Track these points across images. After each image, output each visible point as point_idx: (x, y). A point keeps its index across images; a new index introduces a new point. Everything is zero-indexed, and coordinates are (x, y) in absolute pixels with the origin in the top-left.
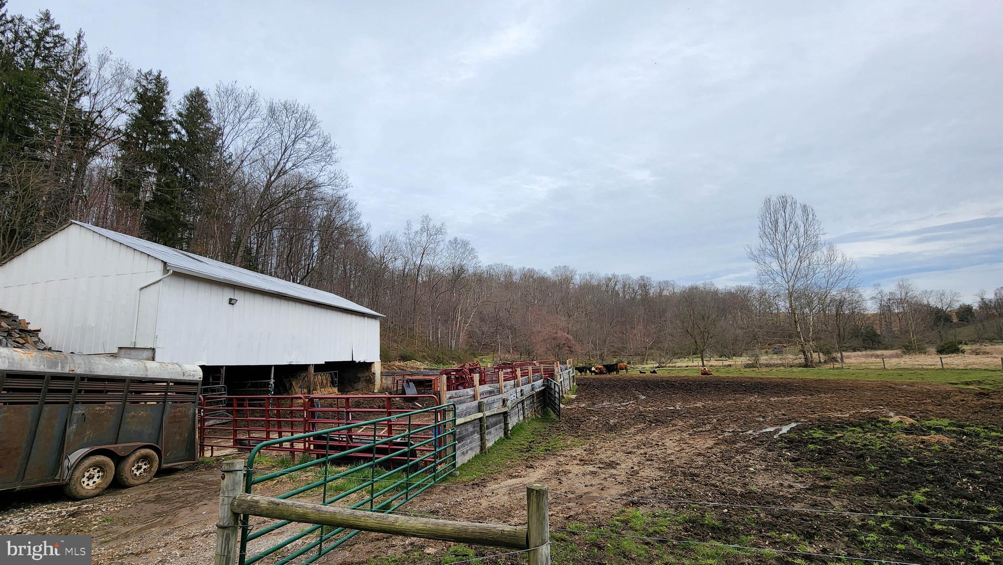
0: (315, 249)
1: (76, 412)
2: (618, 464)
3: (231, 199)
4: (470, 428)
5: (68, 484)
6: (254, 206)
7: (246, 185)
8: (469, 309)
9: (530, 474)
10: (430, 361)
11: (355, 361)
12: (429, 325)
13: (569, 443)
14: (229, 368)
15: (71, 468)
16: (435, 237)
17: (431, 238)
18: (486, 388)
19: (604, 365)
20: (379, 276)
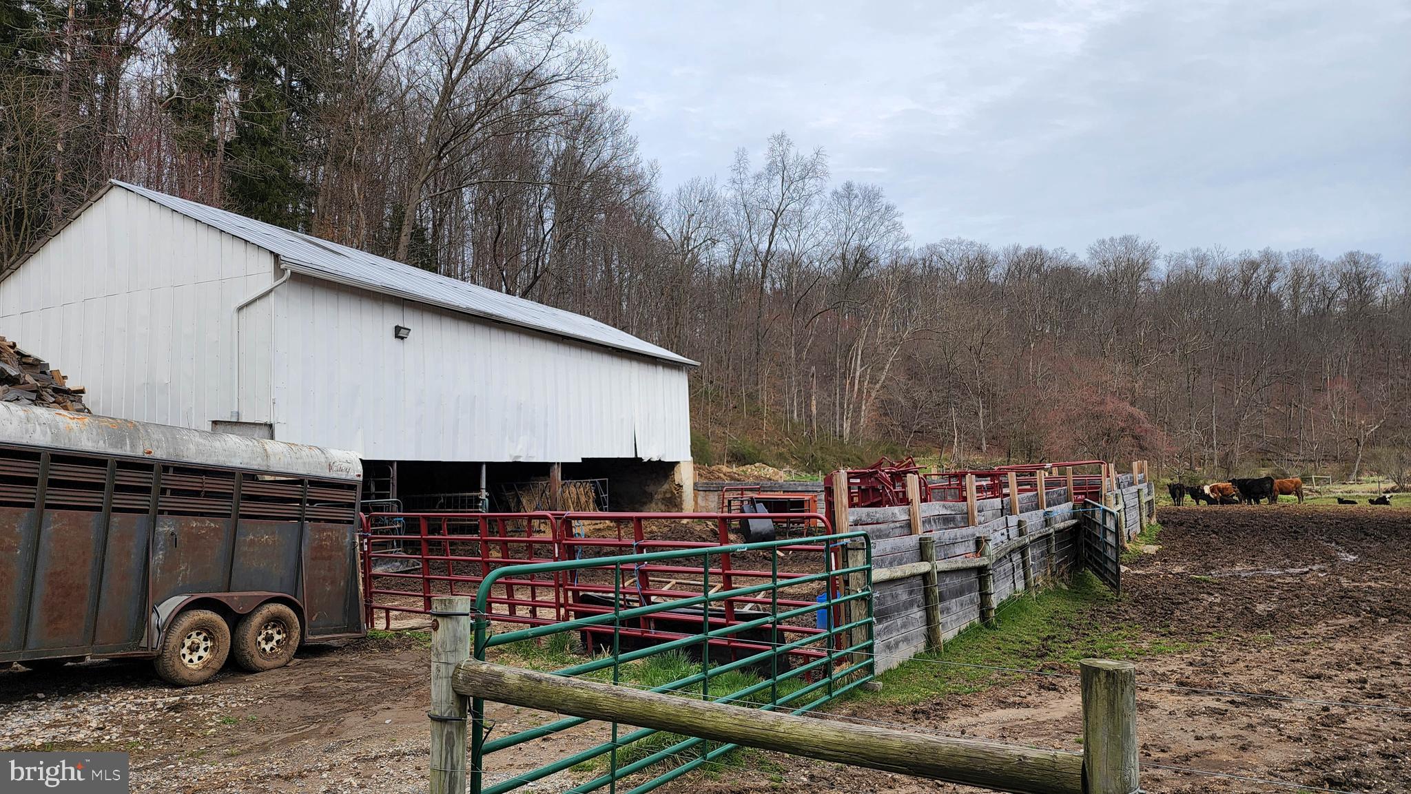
0: (548, 226)
1: (161, 529)
2: (1285, 699)
3: (379, 126)
4: (902, 594)
5: (160, 656)
6: (423, 140)
7: (404, 95)
8: (881, 349)
9: (1051, 702)
10: (795, 467)
11: (641, 459)
12: (790, 387)
13: (1145, 645)
14: (402, 465)
15: (163, 629)
16: (800, 184)
17: (792, 187)
18: (935, 508)
19: (1233, 481)
20: (681, 281)
